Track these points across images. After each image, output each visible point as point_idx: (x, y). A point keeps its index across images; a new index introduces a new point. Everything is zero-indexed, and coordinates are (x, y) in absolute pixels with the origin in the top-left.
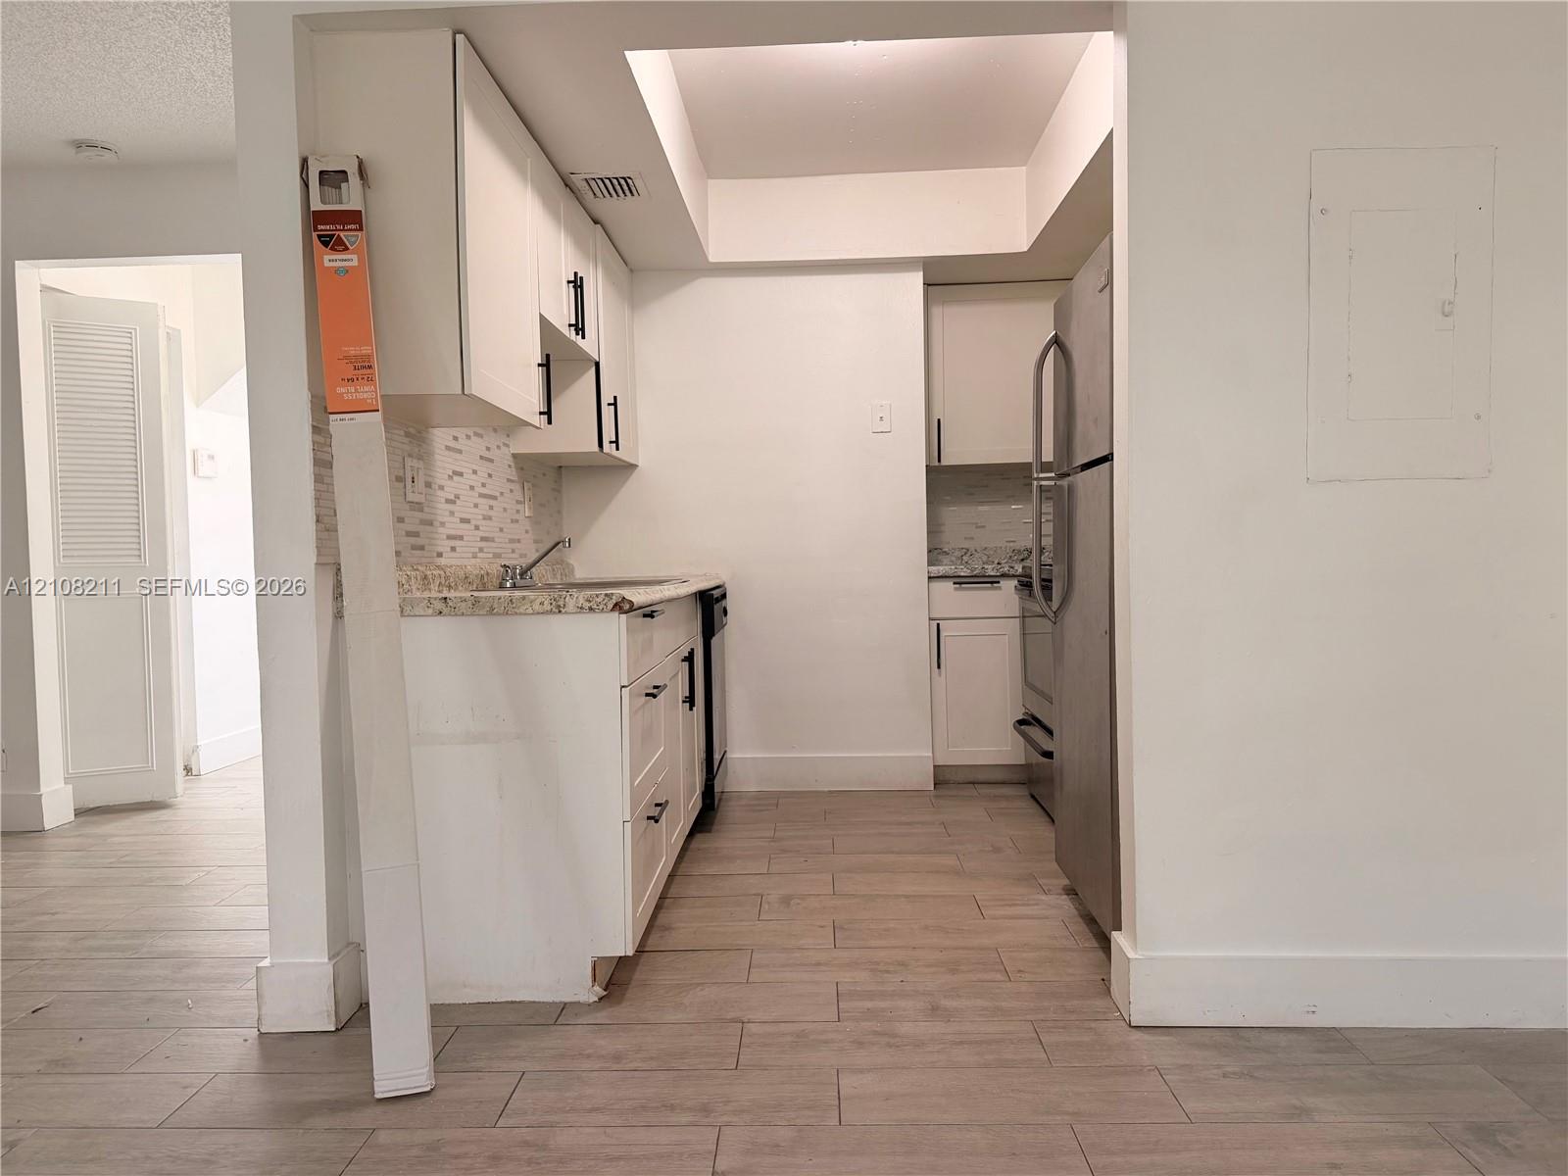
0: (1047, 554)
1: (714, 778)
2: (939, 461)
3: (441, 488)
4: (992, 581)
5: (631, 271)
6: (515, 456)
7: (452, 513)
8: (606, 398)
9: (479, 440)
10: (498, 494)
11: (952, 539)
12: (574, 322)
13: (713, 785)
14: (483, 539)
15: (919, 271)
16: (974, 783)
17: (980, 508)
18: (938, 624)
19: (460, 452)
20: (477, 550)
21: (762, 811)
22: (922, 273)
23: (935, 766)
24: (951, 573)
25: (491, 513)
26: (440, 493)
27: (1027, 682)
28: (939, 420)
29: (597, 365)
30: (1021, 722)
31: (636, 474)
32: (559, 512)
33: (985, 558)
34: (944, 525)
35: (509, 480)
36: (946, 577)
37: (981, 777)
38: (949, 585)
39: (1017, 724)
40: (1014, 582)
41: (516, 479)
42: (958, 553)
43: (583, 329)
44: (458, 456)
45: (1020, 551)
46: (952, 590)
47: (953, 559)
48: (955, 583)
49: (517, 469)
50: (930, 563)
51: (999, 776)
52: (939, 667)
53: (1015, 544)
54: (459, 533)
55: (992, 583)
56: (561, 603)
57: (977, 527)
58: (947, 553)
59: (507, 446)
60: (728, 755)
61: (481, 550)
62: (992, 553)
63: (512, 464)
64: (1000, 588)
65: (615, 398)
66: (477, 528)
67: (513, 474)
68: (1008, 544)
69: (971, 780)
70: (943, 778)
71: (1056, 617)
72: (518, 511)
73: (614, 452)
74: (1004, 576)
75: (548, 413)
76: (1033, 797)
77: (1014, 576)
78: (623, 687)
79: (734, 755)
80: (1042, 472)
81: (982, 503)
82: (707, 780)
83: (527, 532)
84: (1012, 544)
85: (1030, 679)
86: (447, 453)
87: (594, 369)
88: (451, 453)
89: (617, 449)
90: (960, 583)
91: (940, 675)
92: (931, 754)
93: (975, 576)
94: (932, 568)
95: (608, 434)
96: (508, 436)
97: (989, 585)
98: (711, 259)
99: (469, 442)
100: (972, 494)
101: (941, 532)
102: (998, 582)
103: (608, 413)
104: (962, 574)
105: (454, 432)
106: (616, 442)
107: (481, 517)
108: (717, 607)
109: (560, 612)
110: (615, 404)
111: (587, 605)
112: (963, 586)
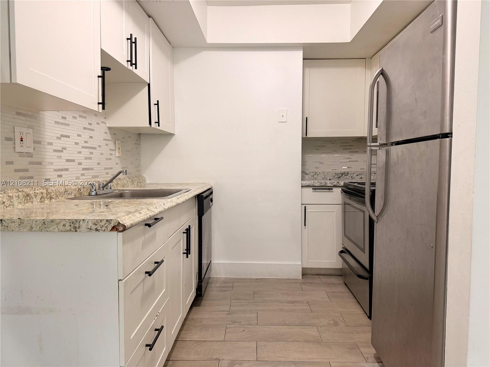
0: (349, 175)
1: (202, 282)
2: (306, 135)
3: (51, 144)
4: (330, 189)
5: (173, 47)
6: (109, 128)
7: (60, 157)
8: (153, 102)
9: (84, 120)
10: (97, 147)
11: (310, 168)
12: (129, 59)
13: (201, 285)
14: (84, 169)
15: (302, 50)
16: (318, 275)
17: (322, 155)
18: (305, 207)
19: (68, 125)
20: (80, 175)
21: (225, 291)
22: (302, 51)
23: (302, 268)
24: (311, 184)
25: (91, 156)
26: (49, 147)
27: (346, 235)
28: (307, 118)
29: (149, 85)
30: (342, 252)
31: (174, 138)
32: (139, 154)
33: (323, 176)
34: (307, 162)
35: (104, 139)
36: (309, 186)
37: (322, 272)
38: (310, 190)
39: (340, 253)
40: (340, 189)
41: (110, 139)
42: (312, 174)
43: (136, 64)
44: (67, 127)
45: (338, 174)
46: (312, 192)
47: (310, 176)
48: (313, 189)
49: (111, 134)
50: (302, 180)
51: (330, 272)
52: (305, 225)
53: (336, 171)
54: (66, 167)
55: (329, 189)
56: (77, 225)
57: (320, 163)
58: (307, 174)
59: (105, 123)
60: (212, 262)
61: (83, 175)
62: (326, 174)
63: (108, 132)
64: (332, 192)
65: (158, 101)
66: (80, 164)
67: (109, 137)
68: (333, 171)
69: (318, 273)
70: (306, 273)
71: (378, 219)
72: (111, 154)
73: (158, 128)
74: (335, 186)
75: (103, 103)
76: (346, 284)
77: (339, 186)
78: (120, 280)
79: (215, 261)
80: (373, 142)
81: (323, 153)
82: (199, 282)
83: (117, 164)
84: (335, 171)
85: (347, 234)
86: (56, 125)
87: (147, 87)
88: (59, 126)
89: (159, 126)
90: (315, 189)
91: (305, 228)
92: (300, 263)
93: (322, 186)
94: (303, 182)
95: (154, 118)
96: (105, 118)
97: (328, 190)
98: (208, 42)
99: (74, 120)
100: (319, 149)
101: (306, 165)
102: (332, 189)
103: (154, 109)
104: (316, 185)
105: (64, 114)
106: (158, 122)
107: (84, 158)
108: (205, 201)
109: (76, 231)
110: (158, 104)
111: (94, 227)
112: (316, 190)
